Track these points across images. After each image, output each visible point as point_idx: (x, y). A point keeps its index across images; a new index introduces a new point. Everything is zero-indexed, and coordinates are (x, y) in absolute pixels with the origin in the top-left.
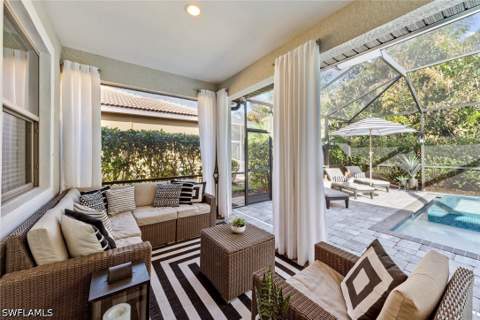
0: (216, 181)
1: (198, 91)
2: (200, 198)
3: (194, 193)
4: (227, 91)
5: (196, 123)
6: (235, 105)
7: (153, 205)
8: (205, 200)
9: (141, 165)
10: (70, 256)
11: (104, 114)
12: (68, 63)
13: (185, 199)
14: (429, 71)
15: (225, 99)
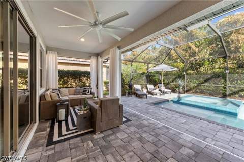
0: (97, 88)
1: (91, 57)
2: (90, 93)
3: (87, 91)
4: (101, 57)
5: (89, 65)
6: (106, 60)
7: (74, 94)
8: (91, 94)
9: (72, 82)
10: (52, 99)
11: (59, 63)
12: (48, 51)
13: (84, 93)
14: (191, 44)
15: (100, 60)
